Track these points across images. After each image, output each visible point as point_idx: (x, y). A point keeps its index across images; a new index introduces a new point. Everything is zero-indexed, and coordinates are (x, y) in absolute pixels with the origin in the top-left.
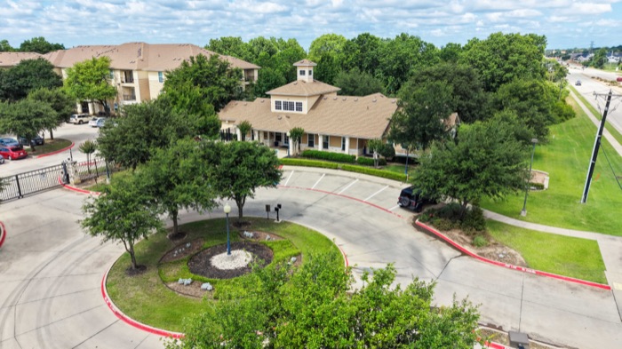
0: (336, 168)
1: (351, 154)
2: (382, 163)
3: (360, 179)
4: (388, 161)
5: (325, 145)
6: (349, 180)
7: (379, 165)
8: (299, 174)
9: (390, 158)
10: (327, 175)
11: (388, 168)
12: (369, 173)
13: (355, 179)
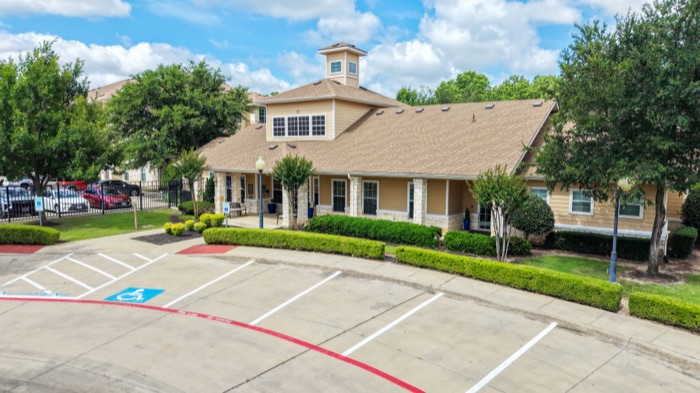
0: (381, 258)
1: (428, 225)
2: (517, 250)
3: (450, 294)
4: (535, 246)
5: (370, 207)
6: (412, 292)
7: (511, 253)
8: (264, 267)
9: (540, 238)
10: (345, 274)
11: (538, 262)
12: (477, 275)
13: (431, 291)
